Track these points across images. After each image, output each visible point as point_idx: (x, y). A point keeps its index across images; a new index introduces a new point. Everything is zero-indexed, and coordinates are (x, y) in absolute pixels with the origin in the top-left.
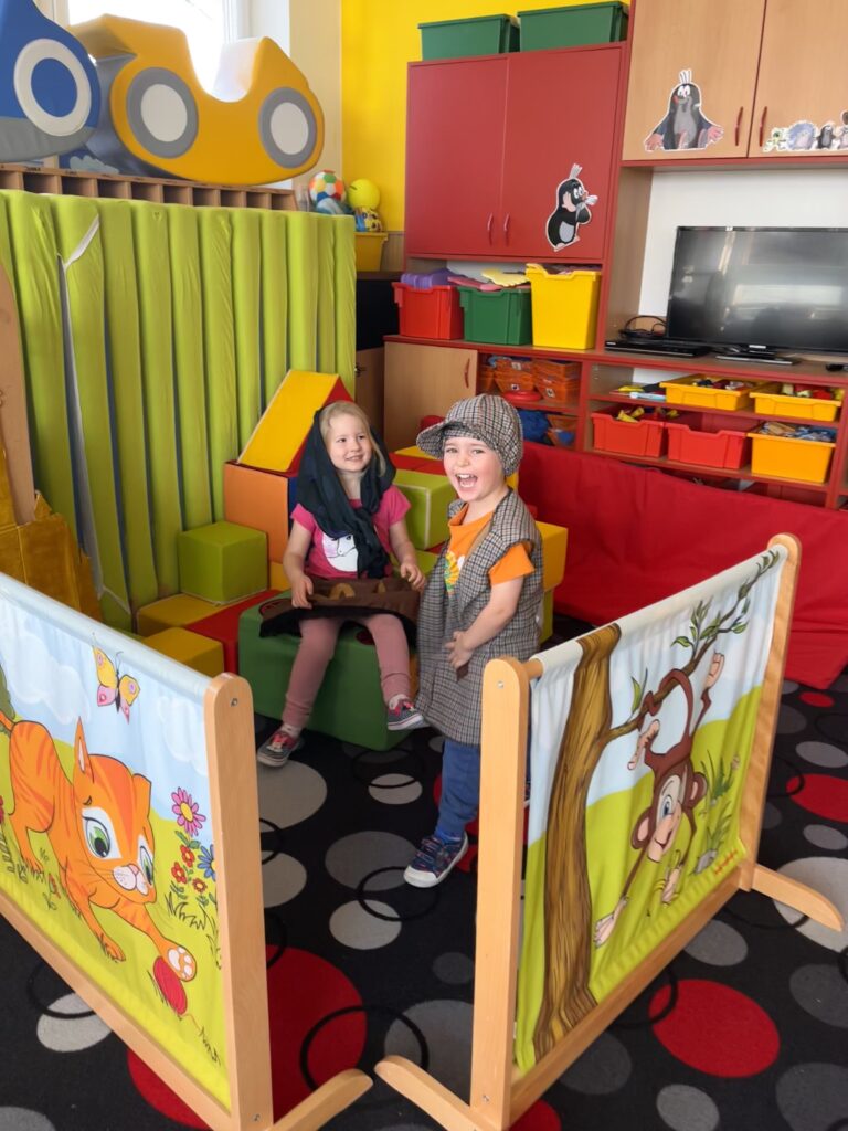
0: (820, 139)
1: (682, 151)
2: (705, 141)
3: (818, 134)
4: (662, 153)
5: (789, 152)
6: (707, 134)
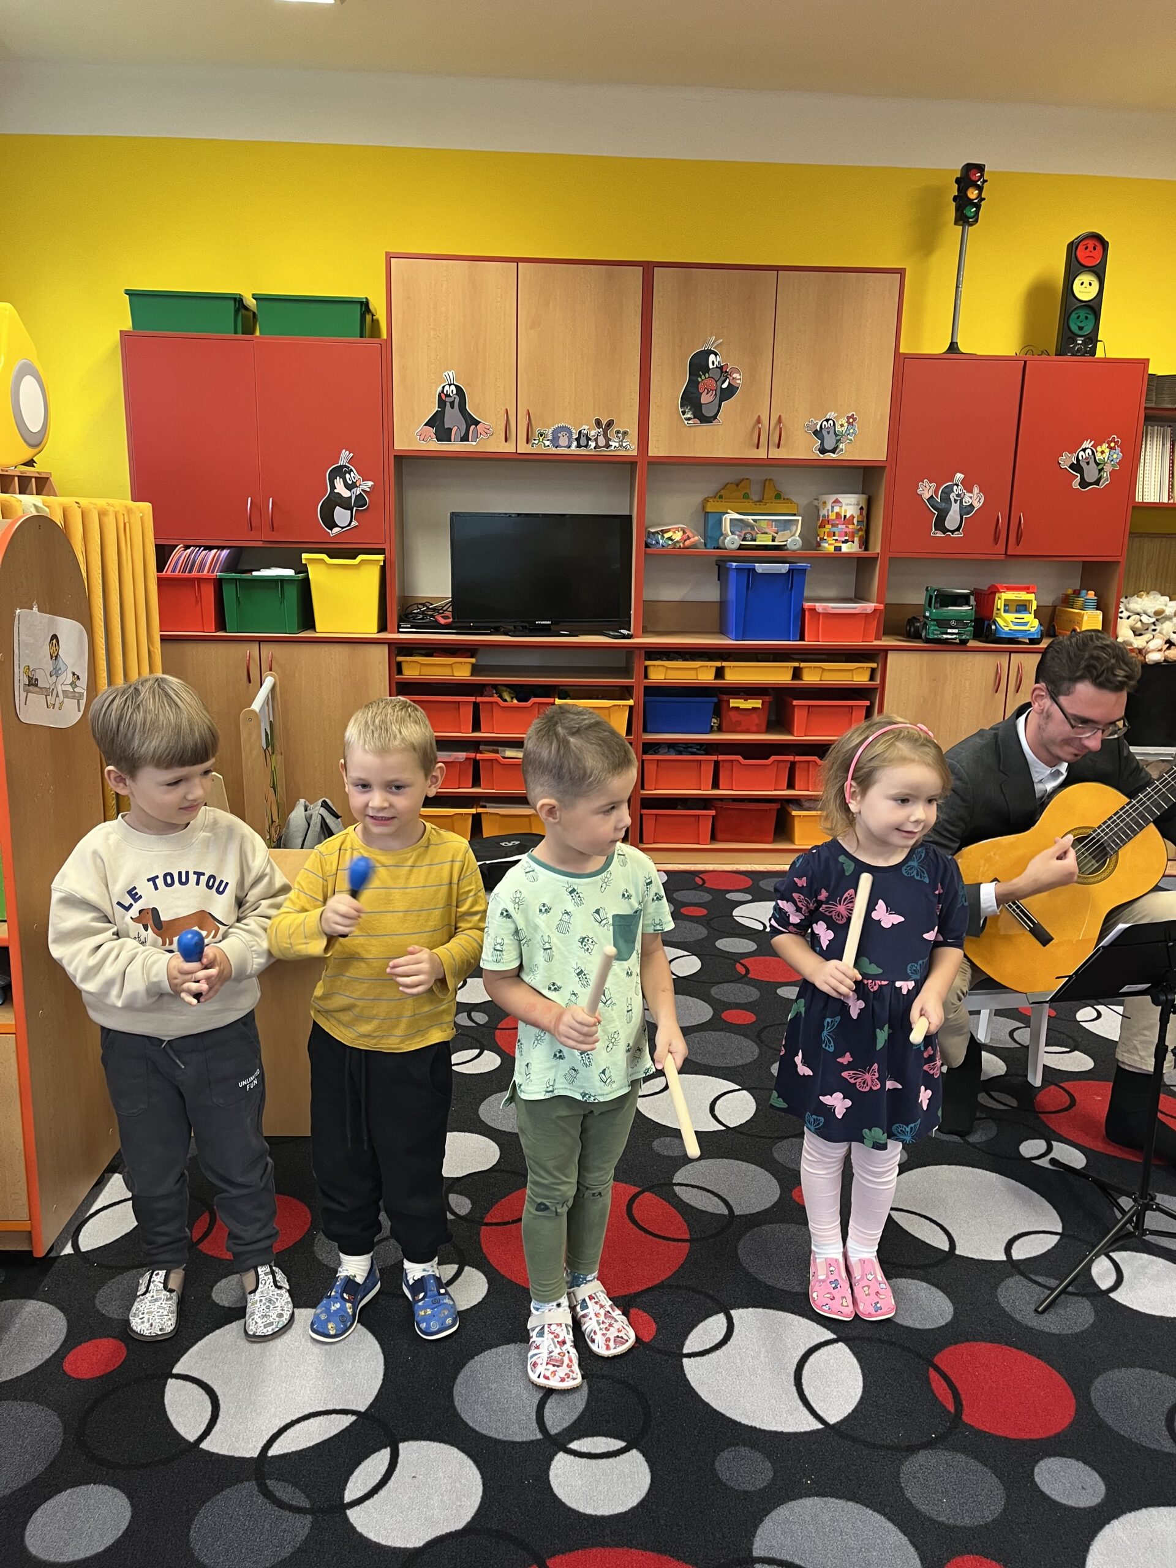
0: (578, 440)
2: (476, 436)
3: (575, 436)
5: (554, 450)
6: (476, 430)
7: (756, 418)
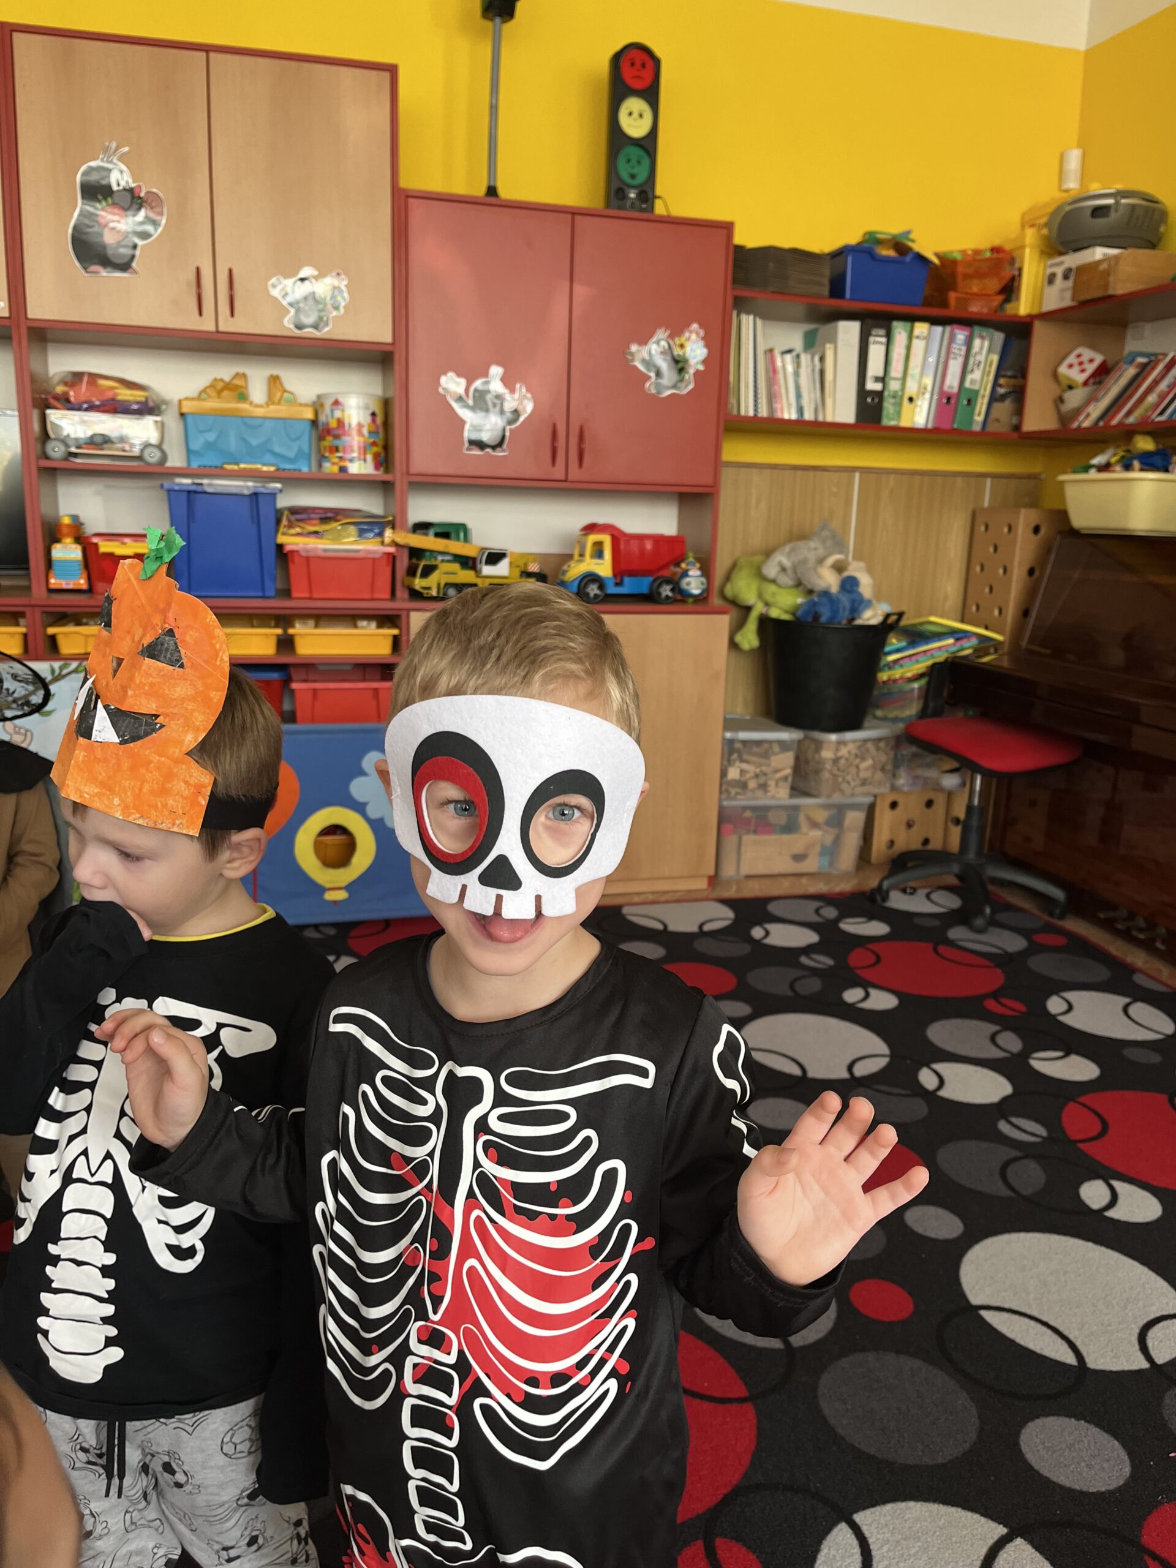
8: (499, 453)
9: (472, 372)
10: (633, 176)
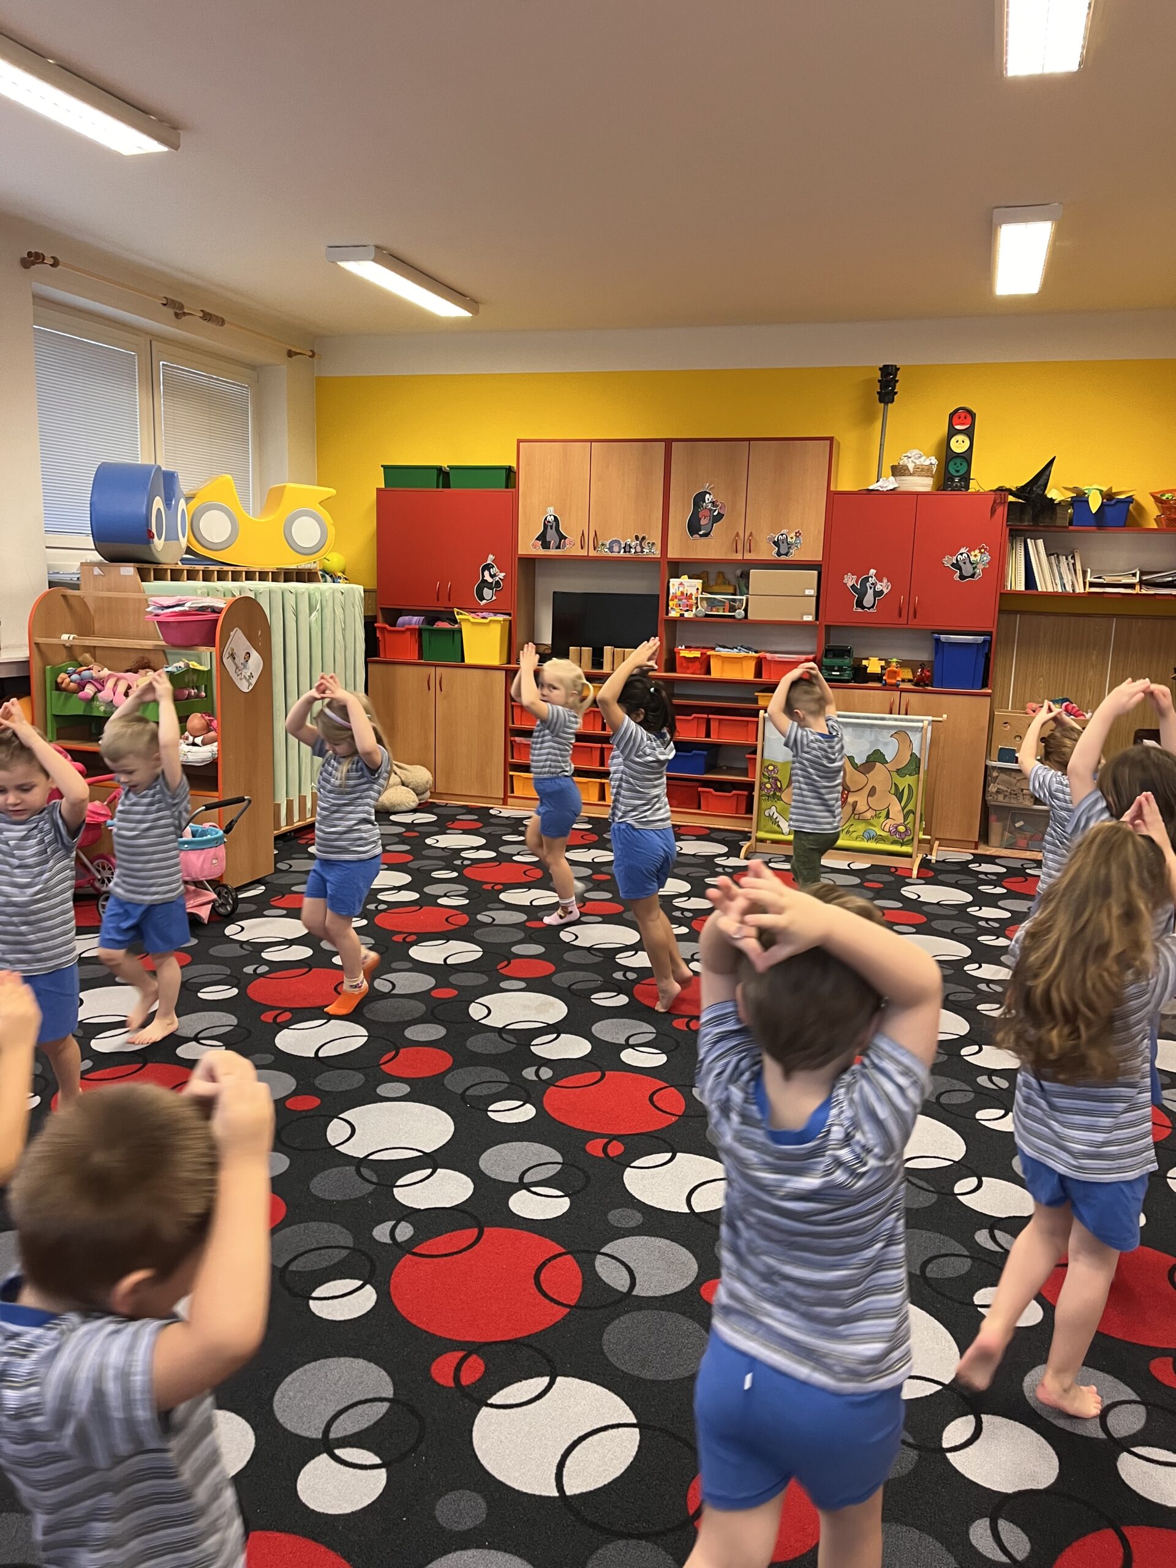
0: (624, 548)
1: (552, 552)
2: (564, 546)
3: (623, 546)
4: (541, 552)
5: (611, 554)
6: (564, 542)
7: (735, 534)
8: (871, 610)
9: (861, 572)
10: (957, 471)
